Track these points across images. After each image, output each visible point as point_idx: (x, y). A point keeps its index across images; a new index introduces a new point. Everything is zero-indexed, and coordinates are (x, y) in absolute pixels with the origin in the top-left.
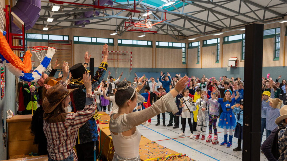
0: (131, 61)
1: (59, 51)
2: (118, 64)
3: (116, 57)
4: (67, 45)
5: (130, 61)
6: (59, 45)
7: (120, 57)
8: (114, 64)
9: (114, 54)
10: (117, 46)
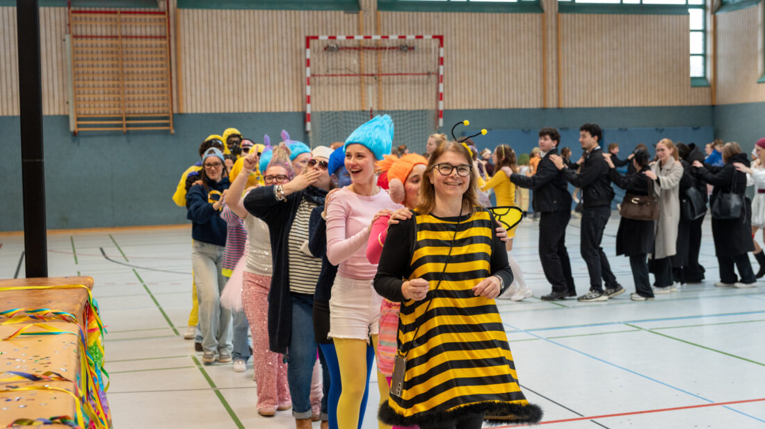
0: (440, 79)
1: (115, 42)
2: (379, 92)
3: (369, 61)
4: (148, 17)
5: (433, 78)
6: (113, 16)
7: (390, 62)
8: (361, 96)
9: (359, 48)
10: (372, 14)
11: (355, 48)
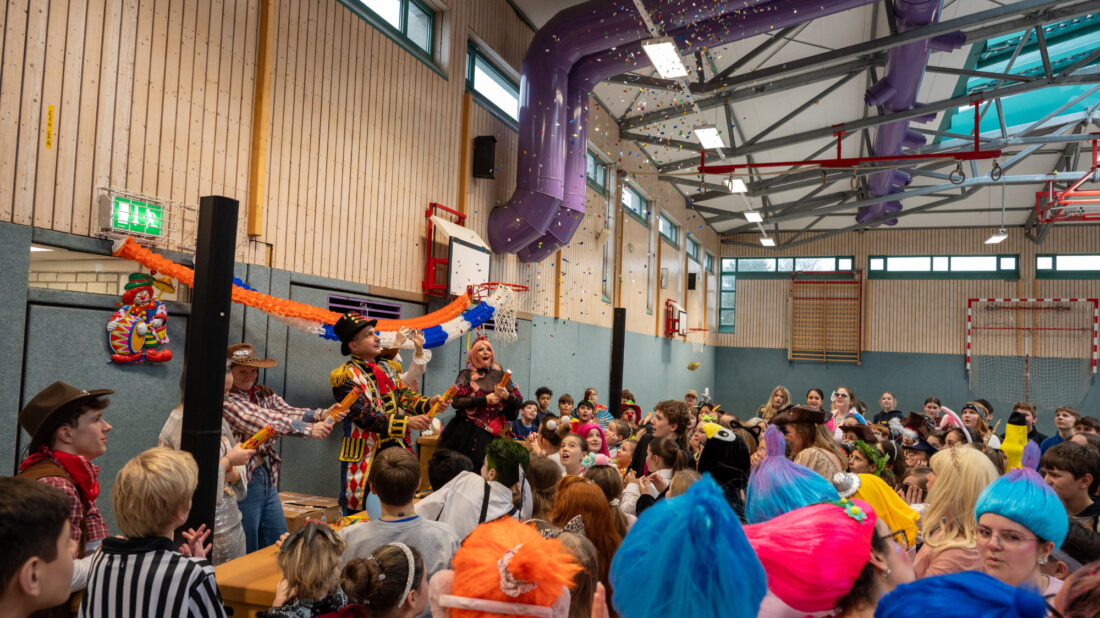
0: (1095, 334)
1: (822, 302)
2: (1034, 342)
3: (1027, 319)
4: (846, 285)
5: (1090, 332)
6: (822, 285)
9: (1017, 308)
10: (1031, 282)
11: (1012, 308)
